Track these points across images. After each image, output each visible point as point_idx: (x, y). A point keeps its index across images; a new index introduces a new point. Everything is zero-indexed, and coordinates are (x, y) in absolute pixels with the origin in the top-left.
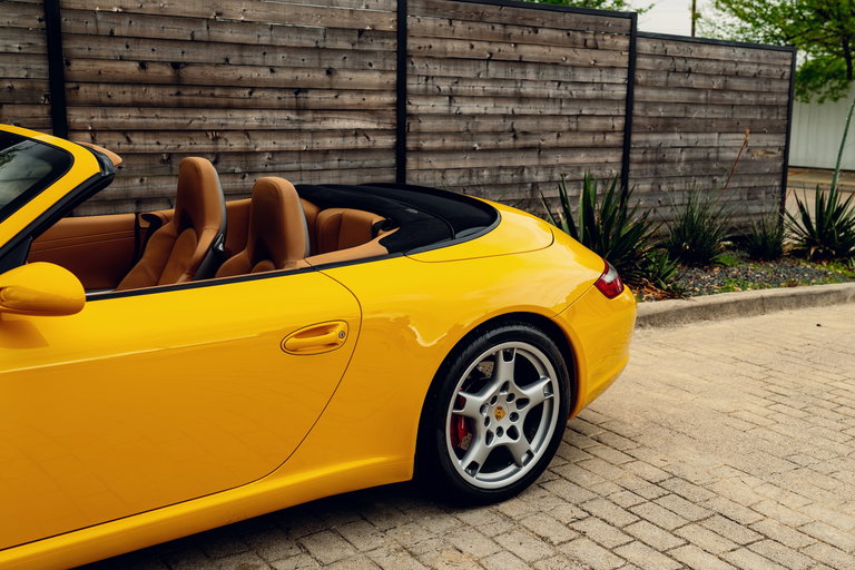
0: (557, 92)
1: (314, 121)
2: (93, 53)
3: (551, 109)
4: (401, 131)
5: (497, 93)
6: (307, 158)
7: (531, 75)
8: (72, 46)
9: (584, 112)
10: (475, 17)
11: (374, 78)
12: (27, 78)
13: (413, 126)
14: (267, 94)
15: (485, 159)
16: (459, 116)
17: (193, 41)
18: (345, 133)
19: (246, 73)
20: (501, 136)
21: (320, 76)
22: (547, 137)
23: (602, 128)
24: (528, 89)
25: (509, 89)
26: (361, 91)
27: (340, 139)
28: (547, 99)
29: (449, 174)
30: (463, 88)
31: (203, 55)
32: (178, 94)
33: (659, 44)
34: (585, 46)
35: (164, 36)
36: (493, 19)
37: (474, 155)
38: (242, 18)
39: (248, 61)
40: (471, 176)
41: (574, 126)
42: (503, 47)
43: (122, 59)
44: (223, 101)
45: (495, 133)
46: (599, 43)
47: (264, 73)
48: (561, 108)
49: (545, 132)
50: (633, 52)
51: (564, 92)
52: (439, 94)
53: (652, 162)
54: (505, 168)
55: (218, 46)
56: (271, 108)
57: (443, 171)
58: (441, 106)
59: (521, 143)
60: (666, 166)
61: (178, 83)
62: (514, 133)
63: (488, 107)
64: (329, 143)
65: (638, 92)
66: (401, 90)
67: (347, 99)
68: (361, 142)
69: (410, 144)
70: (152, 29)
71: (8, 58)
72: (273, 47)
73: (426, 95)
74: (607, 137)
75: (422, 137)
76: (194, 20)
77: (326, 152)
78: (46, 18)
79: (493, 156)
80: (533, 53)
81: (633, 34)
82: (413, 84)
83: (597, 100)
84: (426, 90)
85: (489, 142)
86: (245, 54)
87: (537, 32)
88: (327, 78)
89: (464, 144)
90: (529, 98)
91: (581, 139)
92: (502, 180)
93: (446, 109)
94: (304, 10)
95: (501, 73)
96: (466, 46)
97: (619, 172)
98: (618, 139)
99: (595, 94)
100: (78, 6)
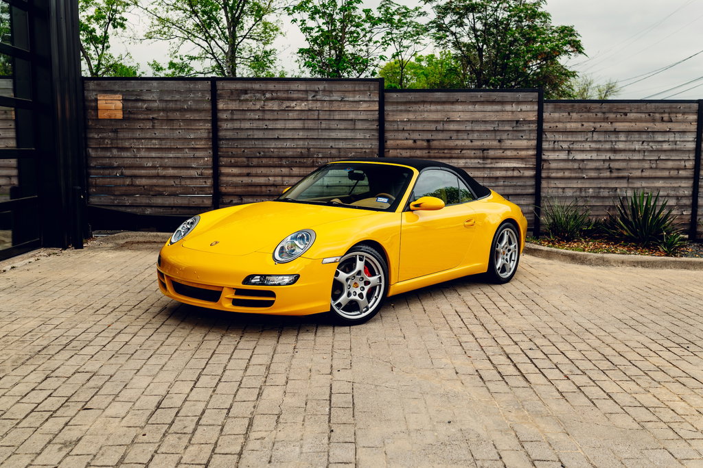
0: (641, 147)
1: (491, 163)
2: (396, 137)
3: (637, 156)
4: (538, 168)
5: (599, 148)
6: (487, 180)
7: (622, 138)
8: (388, 135)
9: (661, 158)
10: (585, 110)
11: (524, 143)
12: (371, 148)
13: (545, 165)
14: (468, 151)
15: (590, 183)
16: (574, 160)
18: (507, 169)
19: (459, 143)
20: (601, 171)
21: (495, 143)
22: (634, 171)
23: (676, 167)
24: (621, 146)
25: (608, 146)
26: (516, 149)
27: (505, 172)
28: (635, 150)
29: (567, 190)
30: (576, 146)
31: (440, 136)
32: (429, 152)
34: (662, 120)
35: (425, 128)
36: (596, 110)
37: (583, 181)
38: (459, 119)
39: (460, 137)
40: (581, 192)
41: (654, 166)
42: (603, 124)
43: (407, 139)
44: (448, 155)
45: (597, 169)
46: (672, 119)
47: (468, 143)
48: (644, 156)
49: (633, 169)
50: (700, 122)
51: (646, 147)
52: (562, 150)
54: (604, 188)
55: (447, 132)
56: (471, 158)
57: (564, 188)
58: (563, 156)
59: (615, 174)
61: (429, 148)
62: (611, 170)
63: (594, 156)
64: (498, 174)
66: (539, 149)
67: (509, 153)
68: (516, 173)
69: (544, 175)
70: (420, 127)
71: (365, 141)
72: (473, 131)
73: (554, 150)
74: (680, 172)
75: (551, 171)
76: (436, 122)
77: (497, 178)
78: (379, 125)
79: (596, 181)
80: (624, 126)
82: (545, 145)
83: (672, 150)
84: (554, 148)
85: (593, 174)
86: (459, 135)
87: (626, 115)
88: (499, 144)
89: (577, 175)
90: (620, 151)
91: (659, 174)
92: (601, 194)
93: (565, 157)
94: (488, 114)
95: (602, 138)
96: (579, 125)
97: (691, 193)
98: (689, 173)
99: (670, 147)
100: (392, 120)
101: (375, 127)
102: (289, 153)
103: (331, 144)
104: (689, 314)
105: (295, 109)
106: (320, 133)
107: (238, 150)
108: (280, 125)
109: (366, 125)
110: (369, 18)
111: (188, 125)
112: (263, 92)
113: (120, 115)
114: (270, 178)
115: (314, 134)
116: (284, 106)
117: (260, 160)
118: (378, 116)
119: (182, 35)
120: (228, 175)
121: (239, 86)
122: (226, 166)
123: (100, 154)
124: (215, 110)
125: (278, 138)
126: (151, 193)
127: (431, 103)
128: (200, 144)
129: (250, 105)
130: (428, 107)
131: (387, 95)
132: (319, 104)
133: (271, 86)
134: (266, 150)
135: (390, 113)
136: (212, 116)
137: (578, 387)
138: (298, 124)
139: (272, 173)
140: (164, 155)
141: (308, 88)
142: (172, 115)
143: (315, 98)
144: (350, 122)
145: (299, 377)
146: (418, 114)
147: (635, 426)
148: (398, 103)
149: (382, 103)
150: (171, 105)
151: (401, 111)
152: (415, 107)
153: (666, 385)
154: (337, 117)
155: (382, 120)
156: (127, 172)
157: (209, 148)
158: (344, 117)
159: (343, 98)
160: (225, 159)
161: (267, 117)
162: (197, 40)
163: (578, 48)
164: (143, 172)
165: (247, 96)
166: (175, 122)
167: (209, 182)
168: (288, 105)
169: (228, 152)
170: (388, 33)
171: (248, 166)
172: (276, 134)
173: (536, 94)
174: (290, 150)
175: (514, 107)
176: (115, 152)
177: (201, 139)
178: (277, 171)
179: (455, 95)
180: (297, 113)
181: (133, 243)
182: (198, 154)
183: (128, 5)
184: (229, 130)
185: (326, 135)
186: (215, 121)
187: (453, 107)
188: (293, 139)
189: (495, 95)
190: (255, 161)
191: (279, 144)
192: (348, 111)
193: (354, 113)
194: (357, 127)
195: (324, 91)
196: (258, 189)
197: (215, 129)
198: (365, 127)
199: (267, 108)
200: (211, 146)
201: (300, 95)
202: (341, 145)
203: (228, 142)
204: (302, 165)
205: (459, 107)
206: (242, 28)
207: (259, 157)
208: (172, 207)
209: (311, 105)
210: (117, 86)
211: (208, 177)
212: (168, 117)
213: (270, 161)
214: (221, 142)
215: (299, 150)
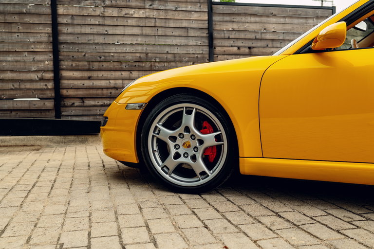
2: (223, 44)
8: (216, 42)
12: (202, 54)
17: (256, 39)
31: (259, 44)
35: (247, 37)
38: (273, 30)
39: (275, 45)
43: (232, 46)
55: (264, 41)
61: (250, 54)
70: (242, 35)
71: (197, 47)
72: (284, 40)
76: (255, 32)
78: (208, 33)
86: (274, 43)
94: (295, 26)
100: (219, 29)
101: (205, 35)
102: (129, 57)
103: (167, 49)
105: (134, 16)
106: (157, 40)
107: (79, 54)
108: (119, 31)
109: (198, 33)
111: (27, 29)
114: (111, 81)
115: (152, 41)
116: (123, 13)
117: (101, 64)
118: (207, 25)
120: (70, 78)
122: (66, 69)
124: (54, 15)
127: (251, 15)
128: (40, 48)
130: (249, 19)
131: (214, 7)
132: (154, 14)
134: (107, 54)
135: (217, 23)
136: (52, 21)
138: (136, 31)
139: (113, 77)
143: (151, 7)
144: (184, 30)
146: (240, 24)
148: (224, 14)
149: (210, 13)
151: (227, 21)
152: (238, 19)
154: (172, 25)
155: (210, 30)
157: (50, 52)
158: (178, 25)
159: (177, 8)
160: (66, 63)
161: (108, 22)
166: (13, 25)
167: (50, 85)
168: (127, 12)
169: (69, 56)
171: (89, 70)
172: (115, 40)
173: (331, 10)
174: (130, 54)
175: (315, 21)
177: (41, 43)
178: (118, 74)
179: (270, 9)
180: (136, 19)
182: (38, 57)
184: (70, 34)
185: (162, 41)
186: (55, 25)
187: (269, 19)
188: (132, 44)
189: (300, 11)
191: (119, 49)
192: (181, 19)
193: (187, 21)
194: (190, 35)
195: (160, 1)
196: (99, 92)
197: (55, 33)
198: (196, 35)
199: (106, 14)
200: (52, 50)
201: (138, 4)
202: (176, 50)
203: (68, 46)
204: (141, 69)
205: (273, 20)
207: (100, 61)
208: (11, 111)
209: (149, 13)
211: (48, 80)
212: (5, 20)
213: (111, 65)
214: (62, 46)
215: (138, 55)
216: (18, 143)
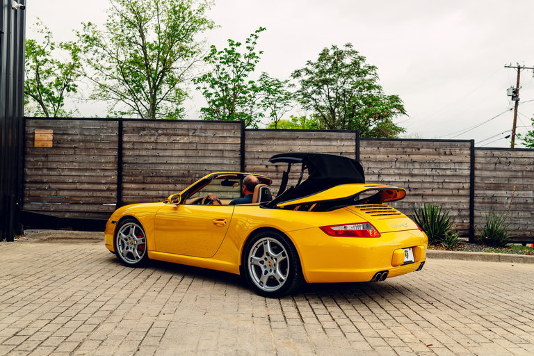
0: (431, 173)
2: (253, 163)
3: (428, 180)
5: (400, 173)
7: (417, 166)
8: (247, 162)
9: (446, 181)
10: (389, 146)
12: (234, 171)
16: (383, 182)
22: (426, 190)
23: (457, 188)
24: (416, 172)
25: (407, 172)
28: (426, 175)
30: (383, 172)
32: (277, 175)
33: (489, 152)
34: (445, 154)
36: (398, 146)
41: (441, 187)
42: (403, 156)
43: (261, 165)
44: (291, 177)
46: (453, 153)
48: (433, 179)
49: (426, 188)
50: (473, 156)
51: (435, 173)
52: (374, 174)
53: (488, 203)
54: (405, 202)
59: (413, 192)
60: (498, 205)
61: (277, 172)
62: (410, 189)
63: (397, 179)
65: (477, 173)
71: (230, 165)
74: (460, 191)
78: (241, 154)
80: (418, 158)
81: (472, 149)
83: (453, 176)
84: (369, 172)
87: (419, 150)
90: (416, 175)
91: (445, 192)
92: (403, 207)
93: (376, 179)
94: (320, 147)
95: (402, 166)
96: (386, 156)
97: (468, 207)
98: (467, 192)
99: (452, 173)
100: (250, 150)
101: (238, 155)
102: (175, 174)
103: (206, 168)
104: (446, 285)
105: (180, 142)
106: (197, 160)
107: (137, 171)
108: (168, 153)
109: (231, 154)
110: (254, 87)
111: (100, 153)
112: (157, 129)
113: (50, 145)
114: (160, 192)
115: (193, 160)
116: (172, 139)
117: (153, 179)
118: (240, 148)
119: (116, 97)
120: (129, 189)
121: (139, 125)
122: (127, 183)
123: (34, 172)
124: (121, 142)
125: (166, 163)
126: (71, 202)
127: (279, 139)
128: (109, 166)
129: (147, 139)
130: (276, 142)
131: (247, 133)
132: (197, 139)
133: (162, 125)
134: (158, 171)
135: (248, 146)
136: (119, 146)
137: (339, 326)
138: (182, 153)
139: (161, 188)
140: (81, 174)
141: (189, 127)
142: (89, 145)
143: (194, 135)
144: (219, 152)
145: (132, 318)
146: (269, 147)
147: (369, 348)
148: (254, 139)
149: (243, 138)
150: (89, 138)
151: (257, 144)
152: (267, 142)
153: (405, 325)
154: (210, 148)
155: (242, 151)
156: (53, 186)
157: (115, 169)
158: (215, 148)
159: (215, 135)
160: (127, 178)
161: (159, 147)
162: (127, 101)
163: (402, 110)
164: (65, 186)
165: (145, 132)
166: (91, 150)
167: (114, 194)
168: (175, 139)
169: (129, 172)
170: (266, 98)
171: (144, 183)
172: (165, 160)
173: (354, 134)
174: (175, 171)
175: (339, 143)
176: (45, 171)
177: (110, 162)
178: (165, 186)
179: (296, 134)
180: (181, 144)
181: (53, 238)
182: (107, 173)
183: (79, 75)
184: (130, 156)
185: (201, 161)
186: (120, 149)
187: (295, 142)
188: (178, 163)
189: (325, 134)
190: (149, 180)
191: (167, 167)
192: (218, 144)
193: (222, 145)
194: (224, 156)
195: (201, 129)
196: (151, 200)
197: (120, 156)
199: (159, 141)
200: (117, 168)
201: (184, 132)
202: (213, 168)
203: (129, 165)
204: (184, 183)
205: (299, 142)
206: (161, 92)
207: (152, 177)
208: (85, 213)
209: (191, 139)
210: (50, 124)
211: (113, 190)
212: (86, 146)
213: (160, 180)
214: (124, 165)
215: (182, 171)
216: (87, 236)
